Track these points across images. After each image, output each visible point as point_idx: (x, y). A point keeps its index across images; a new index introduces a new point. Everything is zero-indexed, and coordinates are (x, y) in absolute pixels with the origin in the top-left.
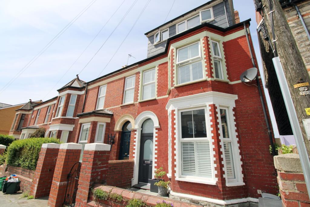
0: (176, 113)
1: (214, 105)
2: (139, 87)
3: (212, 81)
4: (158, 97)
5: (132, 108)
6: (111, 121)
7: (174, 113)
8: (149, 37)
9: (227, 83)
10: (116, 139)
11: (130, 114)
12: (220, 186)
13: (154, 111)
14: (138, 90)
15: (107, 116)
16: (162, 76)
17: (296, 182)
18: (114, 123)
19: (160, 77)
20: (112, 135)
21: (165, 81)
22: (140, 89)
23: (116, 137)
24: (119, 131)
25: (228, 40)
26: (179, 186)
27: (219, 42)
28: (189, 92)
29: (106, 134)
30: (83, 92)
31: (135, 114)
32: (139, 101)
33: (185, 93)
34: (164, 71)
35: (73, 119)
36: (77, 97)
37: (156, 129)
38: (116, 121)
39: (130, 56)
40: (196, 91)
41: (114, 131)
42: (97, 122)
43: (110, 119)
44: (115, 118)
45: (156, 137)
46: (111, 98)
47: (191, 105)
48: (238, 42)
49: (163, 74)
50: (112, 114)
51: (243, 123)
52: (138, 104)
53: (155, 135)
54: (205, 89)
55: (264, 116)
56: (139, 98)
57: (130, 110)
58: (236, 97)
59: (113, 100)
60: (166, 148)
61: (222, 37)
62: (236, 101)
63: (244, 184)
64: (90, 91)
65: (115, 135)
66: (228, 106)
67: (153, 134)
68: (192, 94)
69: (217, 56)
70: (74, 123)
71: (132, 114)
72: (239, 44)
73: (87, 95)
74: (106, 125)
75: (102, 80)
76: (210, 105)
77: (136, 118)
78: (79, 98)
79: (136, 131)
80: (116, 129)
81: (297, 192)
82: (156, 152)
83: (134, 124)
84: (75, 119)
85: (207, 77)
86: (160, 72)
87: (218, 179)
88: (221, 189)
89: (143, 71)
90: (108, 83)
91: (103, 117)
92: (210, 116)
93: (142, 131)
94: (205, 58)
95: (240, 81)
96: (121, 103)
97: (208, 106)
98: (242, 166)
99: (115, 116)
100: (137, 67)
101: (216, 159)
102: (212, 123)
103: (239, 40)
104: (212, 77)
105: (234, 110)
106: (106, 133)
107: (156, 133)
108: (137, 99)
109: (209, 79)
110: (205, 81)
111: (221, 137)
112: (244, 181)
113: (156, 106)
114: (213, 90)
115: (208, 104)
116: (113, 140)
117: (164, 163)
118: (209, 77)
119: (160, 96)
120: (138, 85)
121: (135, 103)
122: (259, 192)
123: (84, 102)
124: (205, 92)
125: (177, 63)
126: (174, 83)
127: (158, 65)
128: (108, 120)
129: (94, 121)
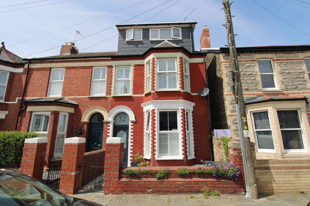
0: (156, 111)
1: (184, 109)
2: (112, 81)
3: (183, 92)
4: (133, 94)
5: (103, 101)
6: (74, 111)
7: (155, 111)
8: (120, 30)
9: (190, 94)
10: (85, 130)
11: (101, 106)
12: (185, 159)
13: (129, 106)
14: (111, 84)
15: (70, 105)
16: (137, 76)
17: (237, 151)
18: (80, 113)
19: (136, 76)
20: (77, 125)
21: (141, 82)
22: (113, 83)
23: (83, 128)
24: (88, 122)
25: (192, 62)
26: (157, 164)
27: (187, 62)
28: (167, 98)
29: (69, 125)
30: (20, 70)
31: (107, 107)
32: (112, 95)
33: (164, 97)
34: (140, 72)
35: (5, 103)
36: (10, 75)
37: (132, 122)
38: (82, 112)
39: (77, 33)
40: (172, 98)
41: (80, 122)
42: (59, 112)
43: (74, 109)
44: (81, 109)
45: (132, 129)
46: (73, 87)
47: (168, 107)
48: (198, 66)
49: (139, 75)
50: (77, 104)
51: (197, 121)
52: (111, 97)
53: (130, 127)
54: (178, 97)
55: (208, 118)
56: (112, 92)
57: (102, 102)
58: (194, 104)
59: (77, 89)
60: (141, 137)
61: (189, 58)
62: (194, 107)
63: (195, 157)
64: (35, 72)
65: (82, 126)
66: (189, 110)
67: (128, 126)
68: (169, 99)
69: (186, 74)
70: (6, 109)
71: (104, 107)
72: (199, 68)
73: (28, 75)
74: (69, 116)
75: (56, 62)
76: (181, 109)
77: (109, 111)
78: (13, 77)
79: (109, 123)
80: (84, 120)
81: (237, 154)
82: (132, 141)
83: (107, 117)
84: (8, 104)
85: (181, 89)
86: (136, 72)
87: (184, 156)
88: (186, 161)
89: (116, 66)
90: (67, 68)
91: (66, 106)
92: (181, 117)
93: (114, 123)
94: (180, 74)
95: (197, 94)
96: (89, 93)
97: (180, 110)
98: (194, 147)
99: (80, 107)
100: (109, 60)
101: (184, 144)
102: (182, 121)
103: (199, 65)
104: (184, 89)
105: (193, 112)
106: (70, 123)
107: (132, 125)
108: (110, 93)
109: (182, 91)
110: (179, 92)
111: (186, 131)
112: (195, 156)
113: (131, 102)
114: (184, 99)
115: (180, 108)
116: (80, 130)
117: (139, 149)
118: (182, 89)
119: (136, 94)
120: (110, 78)
121: (107, 96)
122: (202, 161)
123: (24, 84)
124: (178, 99)
125: (158, 72)
126: (155, 88)
127: (134, 65)
128: (72, 110)
129: (55, 111)
